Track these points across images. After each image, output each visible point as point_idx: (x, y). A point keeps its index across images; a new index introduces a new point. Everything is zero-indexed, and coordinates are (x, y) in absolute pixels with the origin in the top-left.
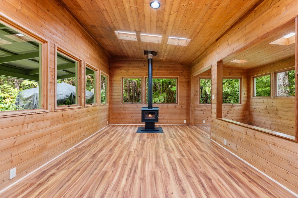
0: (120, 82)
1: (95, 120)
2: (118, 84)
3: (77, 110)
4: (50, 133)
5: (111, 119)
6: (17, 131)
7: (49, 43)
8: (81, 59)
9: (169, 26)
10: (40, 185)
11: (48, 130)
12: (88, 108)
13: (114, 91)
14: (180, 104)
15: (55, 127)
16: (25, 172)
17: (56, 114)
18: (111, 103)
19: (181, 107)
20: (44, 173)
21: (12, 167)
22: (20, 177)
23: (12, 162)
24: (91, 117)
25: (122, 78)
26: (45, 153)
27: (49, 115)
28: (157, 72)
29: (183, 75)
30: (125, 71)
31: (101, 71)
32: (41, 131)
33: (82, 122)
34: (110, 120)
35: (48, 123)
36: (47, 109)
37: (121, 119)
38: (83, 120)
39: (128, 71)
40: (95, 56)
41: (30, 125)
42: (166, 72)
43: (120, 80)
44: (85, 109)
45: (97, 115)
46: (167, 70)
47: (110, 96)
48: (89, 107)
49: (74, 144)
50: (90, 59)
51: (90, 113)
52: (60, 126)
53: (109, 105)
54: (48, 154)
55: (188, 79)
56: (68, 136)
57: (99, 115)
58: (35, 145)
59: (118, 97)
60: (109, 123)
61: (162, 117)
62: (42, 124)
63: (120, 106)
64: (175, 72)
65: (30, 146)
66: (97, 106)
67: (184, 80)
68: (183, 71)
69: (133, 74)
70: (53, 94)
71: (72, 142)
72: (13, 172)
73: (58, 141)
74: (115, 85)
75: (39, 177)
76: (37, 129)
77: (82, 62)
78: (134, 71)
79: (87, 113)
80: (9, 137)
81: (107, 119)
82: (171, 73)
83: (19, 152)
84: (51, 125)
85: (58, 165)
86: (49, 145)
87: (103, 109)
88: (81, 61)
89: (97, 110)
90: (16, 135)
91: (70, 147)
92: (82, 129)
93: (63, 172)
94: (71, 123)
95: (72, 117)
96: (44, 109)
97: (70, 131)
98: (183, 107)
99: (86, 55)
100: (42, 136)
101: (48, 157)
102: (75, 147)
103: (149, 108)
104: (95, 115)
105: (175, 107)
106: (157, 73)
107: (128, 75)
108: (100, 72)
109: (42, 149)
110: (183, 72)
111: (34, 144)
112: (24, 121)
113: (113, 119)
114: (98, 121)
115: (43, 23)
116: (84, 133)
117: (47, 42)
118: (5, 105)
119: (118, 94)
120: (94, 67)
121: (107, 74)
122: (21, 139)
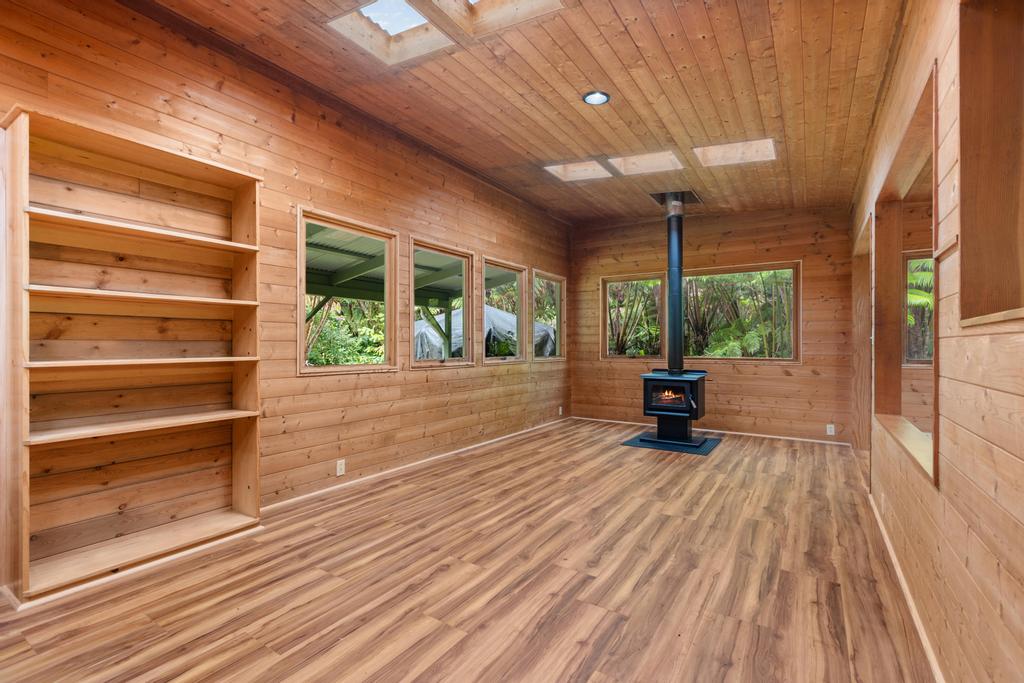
0: (598, 296)
1: (516, 398)
2: (592, 300)
3: (462, 371)
4: (402, 413)
5: (575, 402)
6: (345, 400)
7: (398, 237)
8: (473, 252)
9: (669, 126)
10: (371, 494)
11: (397, 405)
12: (491, 368)
13: (583, 322)
14: (805, 363)
15: (410, 403)
16: (357, 472)
17: (412, 376)
18: (573, 355)
19: (815, 372)
20: (384, 481)
21: (340, 457)
22: (351, 479)
23: (339, 448)
24: (501, 389)
25: (605, 282)
26: (392, 449)
27: (400, 376)
28: (715, 251)
29: (819, 253)
30: (611, 261)
31: (534, 270)
32: (385, 407)
33: (477, 400)
34: (572, 405)
35: (396, 392)
36: (395, 365)
37: (603, 404)
38: (477, 394)
39: (619, 258)
40: (514, 236)
41: (366, 392)
42: (752, 247)
43: (598, 289)
44: (484, 369)
45: (521, 386)
46: (754, 242)
47: (568, 336)
48: (498, 365)
49: (454, 445)
50: (500, 245)
51: (499, 380)
52: (421, 401)
53: (568, 361)
54: (397, 453)
55: (843, 264)
56: (440, 426)
57: (529, 386)
58: (373, 429)
59: (593, 339)
60: (567, 412)
61: (733, 407)
62: (385, 393)
63: (597, 365)
64: (784, 244)
65: (366, 429)
66: (524, 362)
67: (826, 270)
68: (821, 237)
69: (636, 268)
70: (406, 336)
71: (449, 441)
72: (341, 466)
73: (417, 431)
74: (584, 305)
75: (375, 485)
76: (377, 401)
77: (476, 258)
78: (638, 258)
79: (489, 380)
80: (335, 407)
81: (560, 401)
82: (768, 250)
83: (349, 435)
84: (403, 397)
85: (408, 477)
86: (400, 435)
87: (544, 372)
88: (472, 256)
89: (521, 373)
90: (344, 406)
91: (446, 451)
92: (475, 417)
93: (411, 486)
94: (448, 399)
95: (450, 385)
96: (390, 364)
97: (445, 416)
98: (824, 376)
99: (486, 238)
100: (385, 415)
101: (397, 459)
102: (456, 454)
103: (671, 373)
104: (516, 387)
105: (788, 374)
106: (714, 255)
107: (620, 273)
108: (530, 273)
109: (387, 440)
110: (820, 241)
111: (372, 426)
112: (356, 384)
113: (580, 402)
114: (527, 404)
115: (387, 202)
116: (481, 427)
117: (395, 236)
118: (378, 358)
119: (592, 331)
120: (512, 264)
121: (559, 274)
122: (352, 414)
